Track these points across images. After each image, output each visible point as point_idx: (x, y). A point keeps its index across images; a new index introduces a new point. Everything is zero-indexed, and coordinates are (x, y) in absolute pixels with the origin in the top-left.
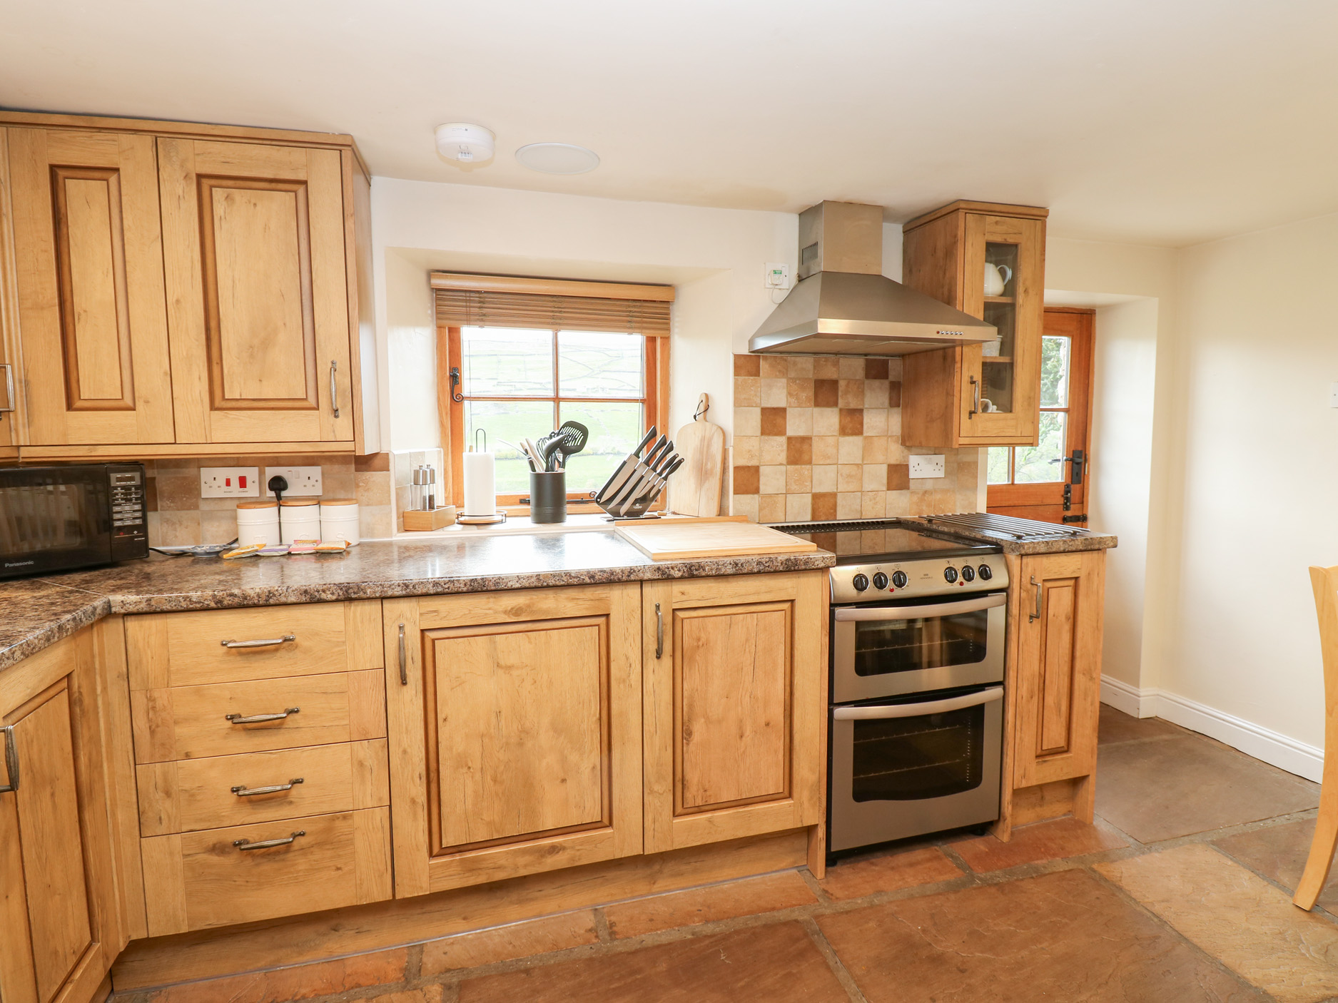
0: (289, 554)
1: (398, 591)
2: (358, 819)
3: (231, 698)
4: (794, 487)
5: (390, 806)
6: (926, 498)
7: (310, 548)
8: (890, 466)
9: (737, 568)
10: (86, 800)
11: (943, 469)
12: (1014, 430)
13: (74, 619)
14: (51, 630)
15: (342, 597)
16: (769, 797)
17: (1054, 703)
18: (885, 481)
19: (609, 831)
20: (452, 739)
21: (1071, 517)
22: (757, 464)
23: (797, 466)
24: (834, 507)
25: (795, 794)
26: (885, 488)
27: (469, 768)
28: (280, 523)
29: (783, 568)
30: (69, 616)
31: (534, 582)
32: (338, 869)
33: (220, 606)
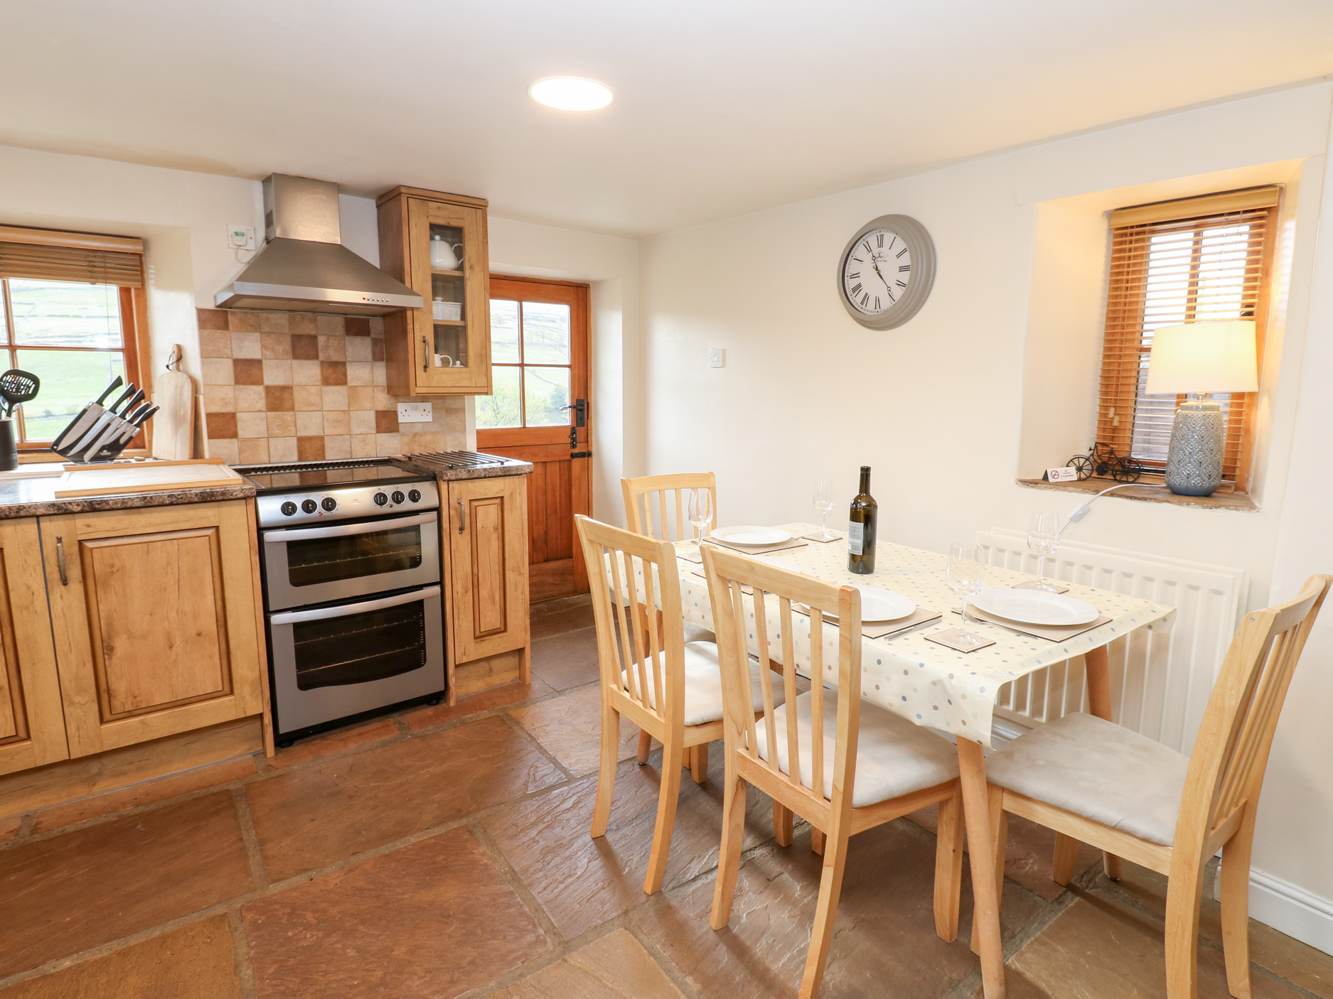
4: (276, 431)
6: (416, 439)
8: (377, 412)
9: (146, 501)
11: (431, 414)
12: (469, 382)
16: (208, 696)
17: (489, 595)
18: (374, 425)
19: (28, 743)
21: (577, 454)
22: (234, 411)
23: (278, 413)
24: (322, 450)
25: (236, 691)
26: (374, 431)
29: (199, 499)
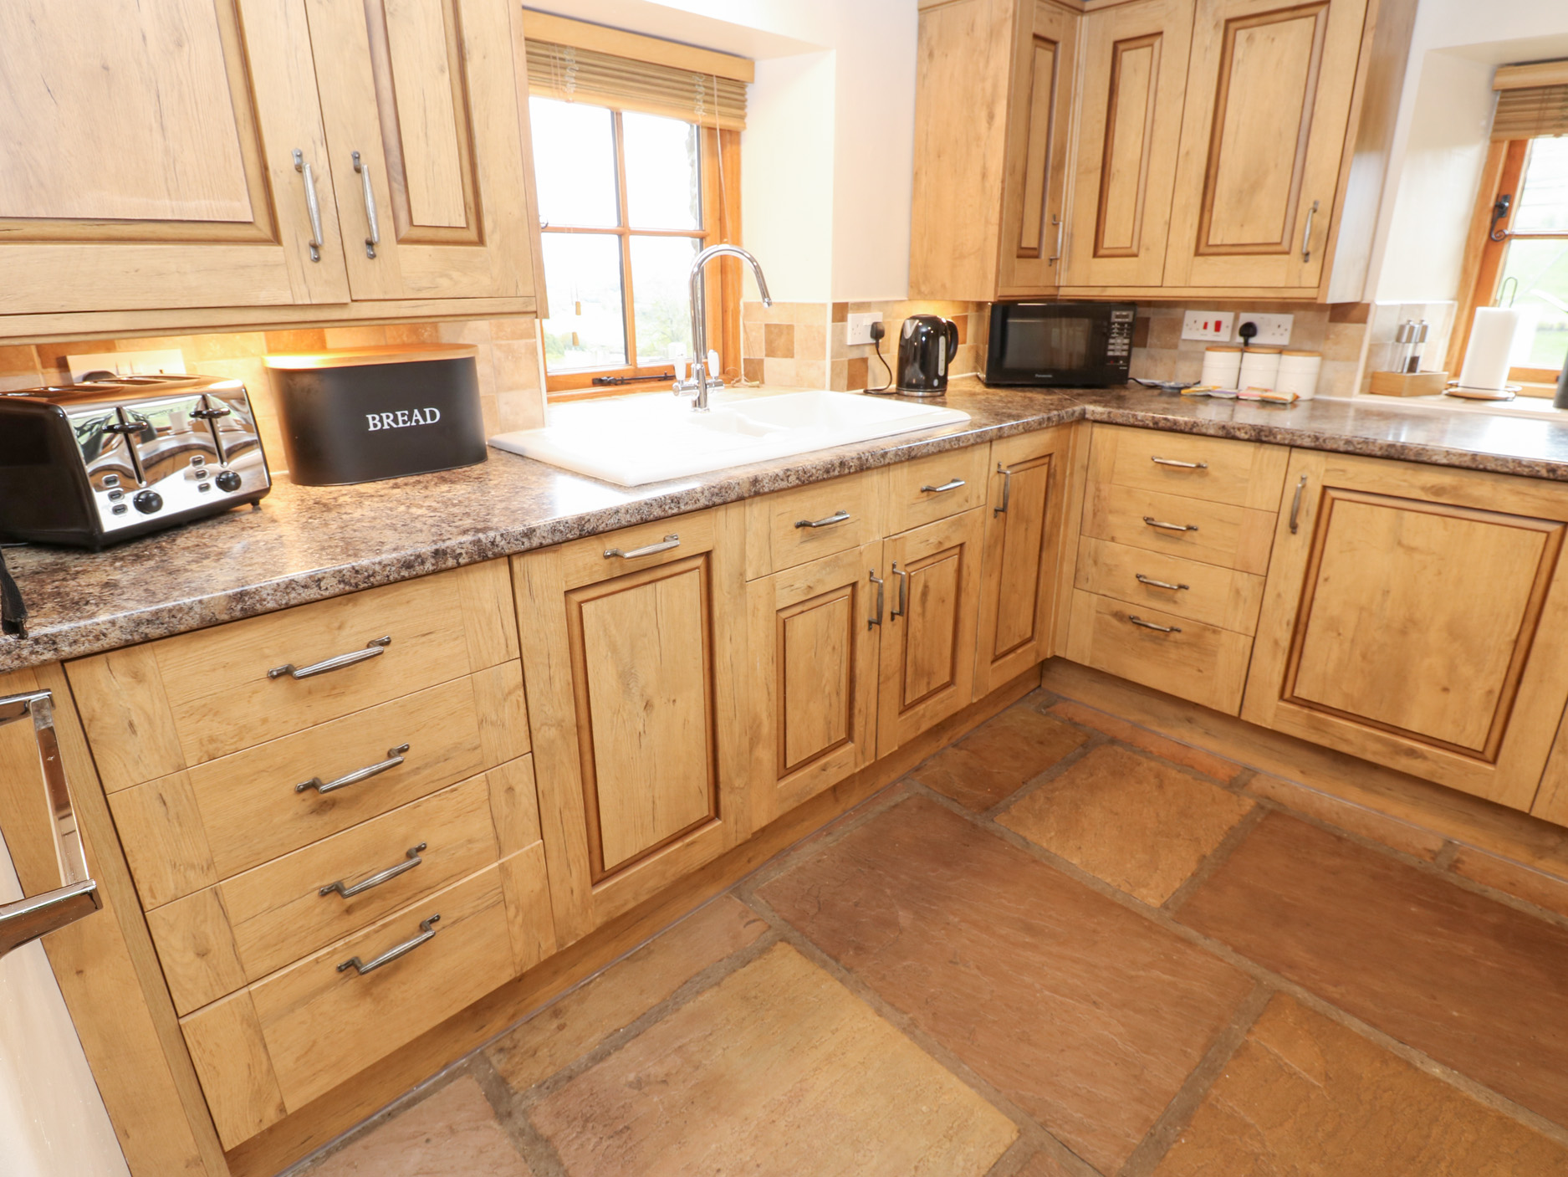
0: (1237, 398)
1: (1307, 442)
2: (1225, 638)
3: (1150, 504)
5: (1254, 638)
7: (1256, 395)
10: (1045, 545)
13: (1059, 415)
14: (1043, 419)
15: (1253, 438)
19: (1490, 768)
20: (1328, 600)
27: (1339, 634)
28: (1240, 369)
30: (1055, 412)
31: (1467, 461)
32: (1200, 671)
33: (1156, 427)
